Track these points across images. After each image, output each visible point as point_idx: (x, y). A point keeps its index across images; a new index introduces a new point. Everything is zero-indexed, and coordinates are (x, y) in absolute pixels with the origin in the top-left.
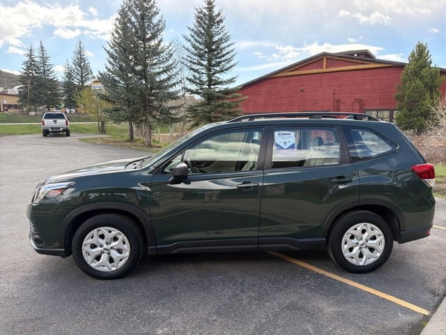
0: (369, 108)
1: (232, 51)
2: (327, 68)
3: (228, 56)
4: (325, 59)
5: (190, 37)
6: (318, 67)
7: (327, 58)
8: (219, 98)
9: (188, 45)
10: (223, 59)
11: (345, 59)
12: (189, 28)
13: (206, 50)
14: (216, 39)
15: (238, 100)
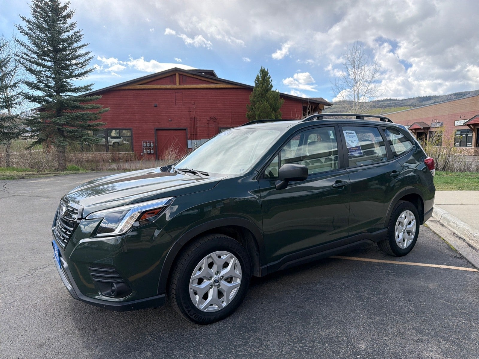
0: (223, 126)
1: (86, 54)
2: (180, 84)
3: (81, 60)
4: (177, 75)
5: (27, 30)
6: (170, 83)
7: (179, 74)
8: (74, 108)
9: (26, 40)
10: (74, 62)
11: (198, 77)
12: (24, 18)
13: (50, 48)
14: (65, 36)
15: (98, 111)
